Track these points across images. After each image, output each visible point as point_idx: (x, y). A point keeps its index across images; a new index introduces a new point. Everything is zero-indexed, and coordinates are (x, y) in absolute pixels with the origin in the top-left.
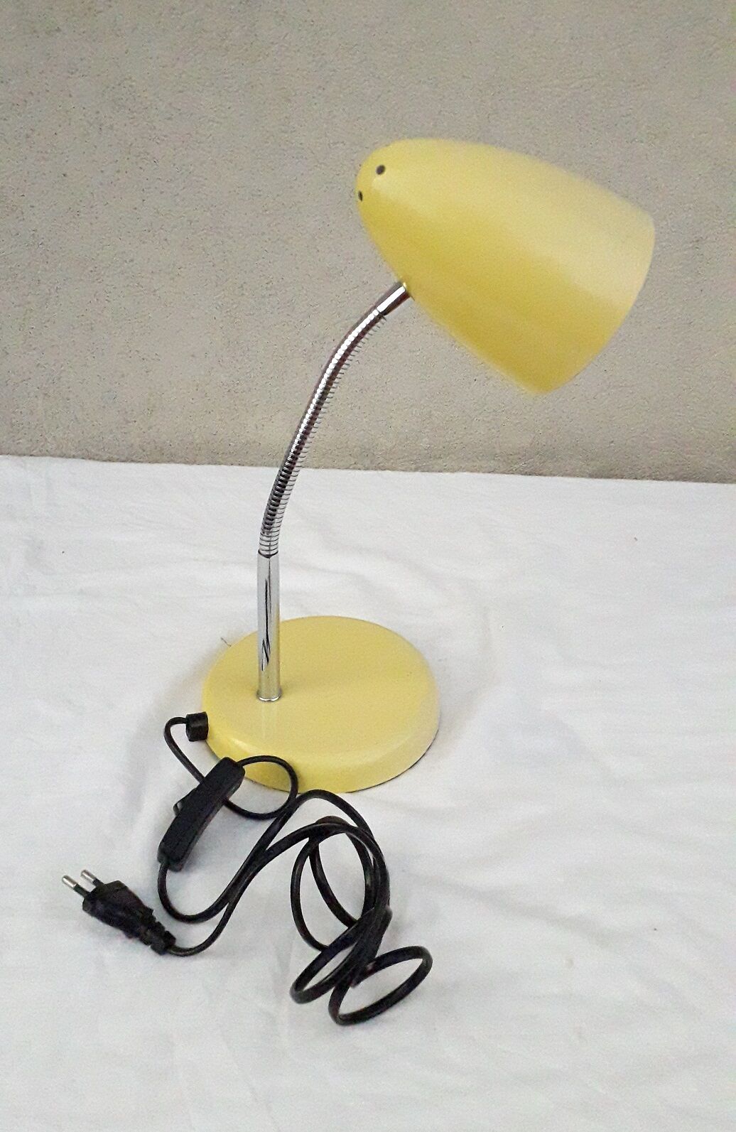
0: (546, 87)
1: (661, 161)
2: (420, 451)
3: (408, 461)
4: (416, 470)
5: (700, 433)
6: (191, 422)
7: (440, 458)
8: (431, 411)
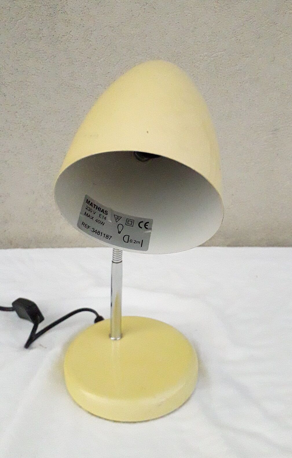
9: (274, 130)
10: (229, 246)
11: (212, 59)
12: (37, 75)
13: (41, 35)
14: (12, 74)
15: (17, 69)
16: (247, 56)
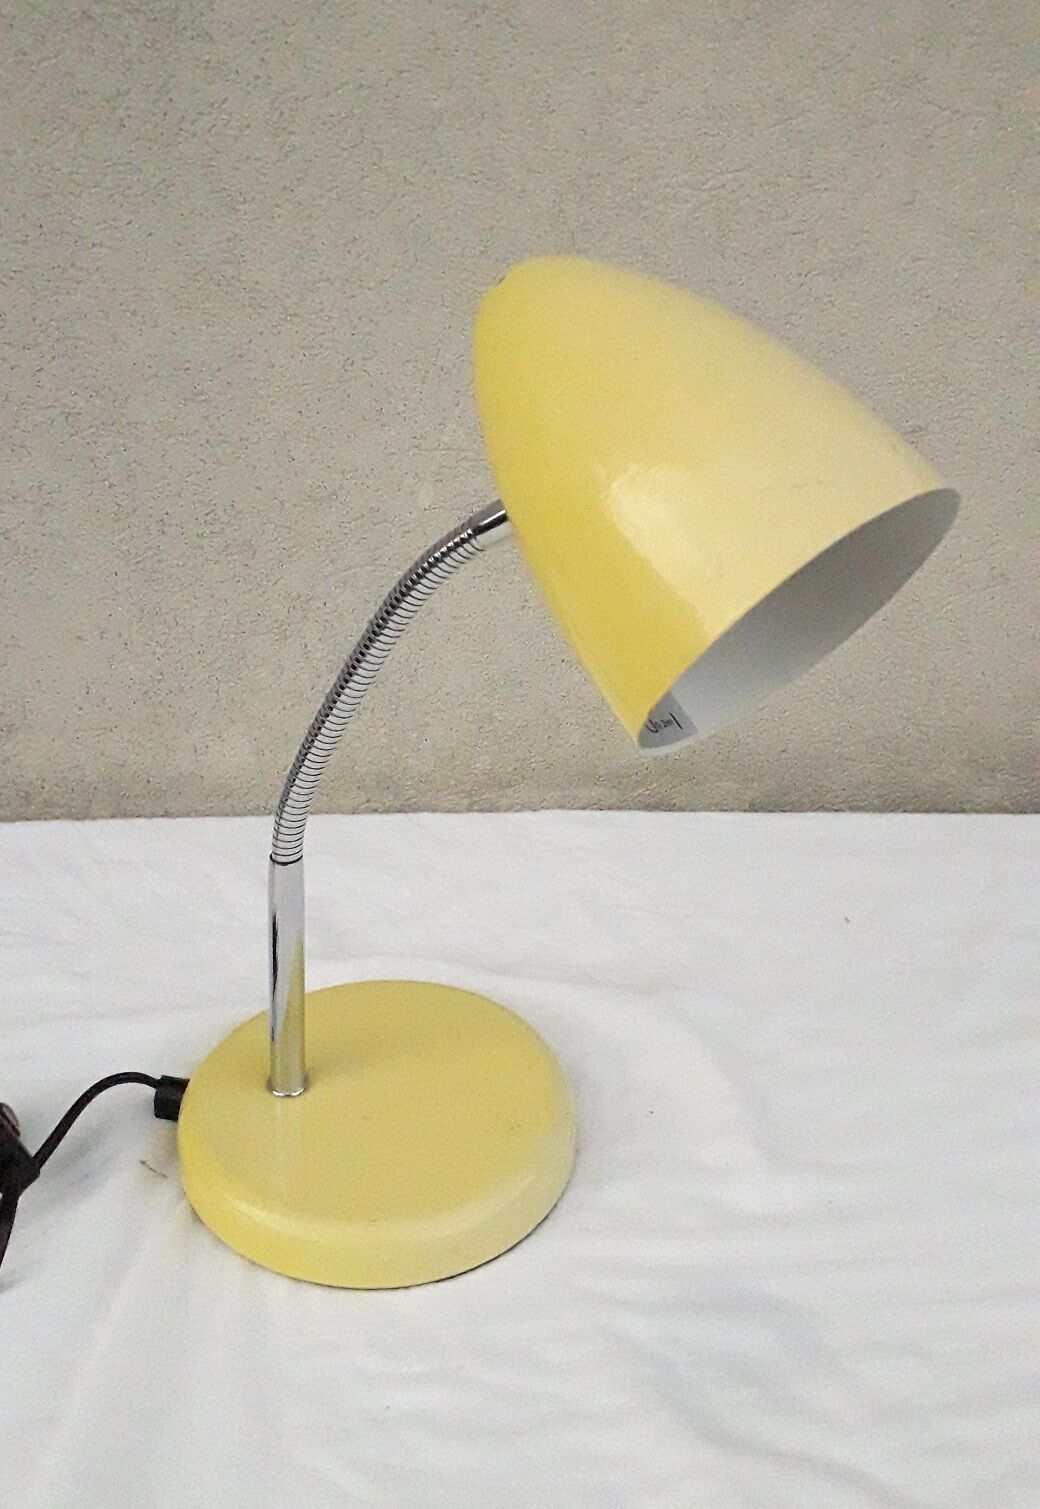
0: (667, 186)
1: (855, 304)
2: (476, 775)
3: (455, 794)
4: (469, 809)
5: (922, 732)
6: (79, 748)
7: (509, 785)
8: (491, 713)
9: (909, 430)
10: (753, 808)
11: (705, 195)
12: (109, 247)
13: (121, 113)
14: (25, 242)
15: (41, 226)
16: (825, 185)
